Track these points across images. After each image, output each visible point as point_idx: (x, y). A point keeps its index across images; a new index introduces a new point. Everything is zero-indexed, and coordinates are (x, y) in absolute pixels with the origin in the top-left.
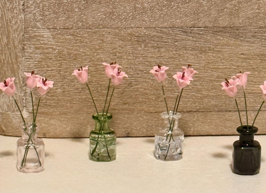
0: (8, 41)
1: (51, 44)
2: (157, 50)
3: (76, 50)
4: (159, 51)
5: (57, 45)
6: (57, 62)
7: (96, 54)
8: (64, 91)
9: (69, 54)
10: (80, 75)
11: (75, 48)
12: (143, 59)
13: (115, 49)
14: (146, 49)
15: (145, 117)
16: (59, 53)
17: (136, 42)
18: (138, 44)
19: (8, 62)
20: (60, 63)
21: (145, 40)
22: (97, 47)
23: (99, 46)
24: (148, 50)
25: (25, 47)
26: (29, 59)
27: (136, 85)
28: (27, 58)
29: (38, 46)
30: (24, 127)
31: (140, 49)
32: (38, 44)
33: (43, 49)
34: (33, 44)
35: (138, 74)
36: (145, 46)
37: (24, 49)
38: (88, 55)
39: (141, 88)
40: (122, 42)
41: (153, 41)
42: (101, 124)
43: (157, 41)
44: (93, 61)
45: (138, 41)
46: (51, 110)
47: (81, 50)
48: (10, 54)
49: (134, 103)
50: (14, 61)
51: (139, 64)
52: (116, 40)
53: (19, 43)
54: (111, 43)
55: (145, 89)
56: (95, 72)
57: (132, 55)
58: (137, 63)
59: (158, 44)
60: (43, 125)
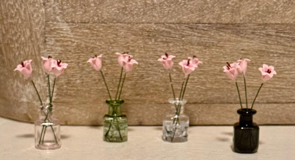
0: (31, 34)
1: (70, 38)
2: (166, 45)
3: (93, 43)
4: (168, 46)
5: (75, 39)
6: (76, 55)
7: (110, 47)
8: (83, 82)
9: (87, 47)
10: (94, 62)
11: (92, 41)
12: (154, 53)
13: (128, 43)
14: (156, 43)
15: (155, 107)
16: (78, 46)
17: (147, 37)
18: (149, 39)
19: (32, 54)
20: (78, 56)
21: (155, 35)
22: (112, 41)
23: (114, 40)
24: (157, 44)
25: (47, 40)
26: (50, 51)
27: (148, 77)
28: (49, 51)
29: (58, 39)
30: (41, 107)
31: (150, 43)
32: (58, 37)
33: (63, 41)
34: (54, 37)
35: (149, 67)
36: (156, 41)
37: (45, 41)
38: (103, 48)
39: (151, 80)
40: (135, 37)
41: (163, 36)
42: (114, 108)
43: (166, 37)
44: (108, 54)
45: (149, 36)
46: (71, 100)
47: (98, 44)
48: (34, 47)
49: (146, 95)
50: (37, 53)
51: (150, 57)
52: (129, 35)
53: (41, 35)
54: (125, 38)
55: (155, 82)
56: (111, 64)
57: (143, 49)
58: (148, 57)
59: (166, 39)
60: (65, 113)
